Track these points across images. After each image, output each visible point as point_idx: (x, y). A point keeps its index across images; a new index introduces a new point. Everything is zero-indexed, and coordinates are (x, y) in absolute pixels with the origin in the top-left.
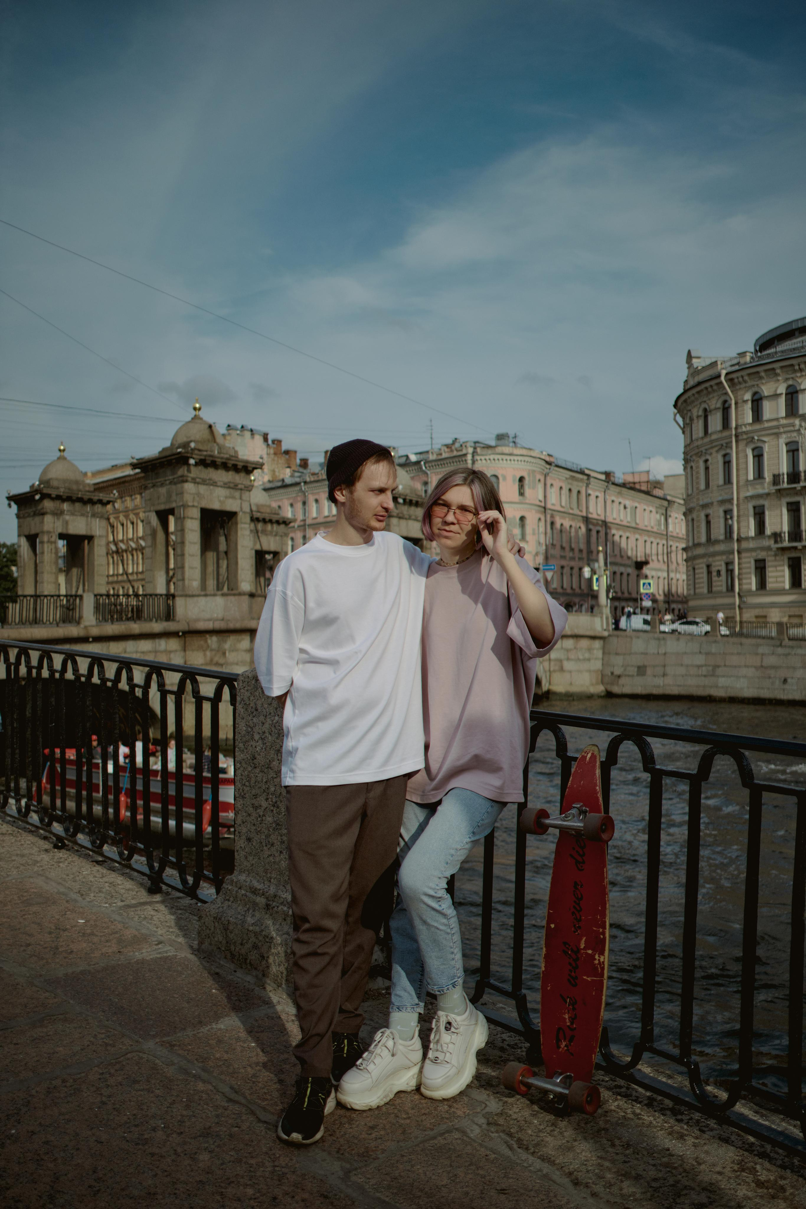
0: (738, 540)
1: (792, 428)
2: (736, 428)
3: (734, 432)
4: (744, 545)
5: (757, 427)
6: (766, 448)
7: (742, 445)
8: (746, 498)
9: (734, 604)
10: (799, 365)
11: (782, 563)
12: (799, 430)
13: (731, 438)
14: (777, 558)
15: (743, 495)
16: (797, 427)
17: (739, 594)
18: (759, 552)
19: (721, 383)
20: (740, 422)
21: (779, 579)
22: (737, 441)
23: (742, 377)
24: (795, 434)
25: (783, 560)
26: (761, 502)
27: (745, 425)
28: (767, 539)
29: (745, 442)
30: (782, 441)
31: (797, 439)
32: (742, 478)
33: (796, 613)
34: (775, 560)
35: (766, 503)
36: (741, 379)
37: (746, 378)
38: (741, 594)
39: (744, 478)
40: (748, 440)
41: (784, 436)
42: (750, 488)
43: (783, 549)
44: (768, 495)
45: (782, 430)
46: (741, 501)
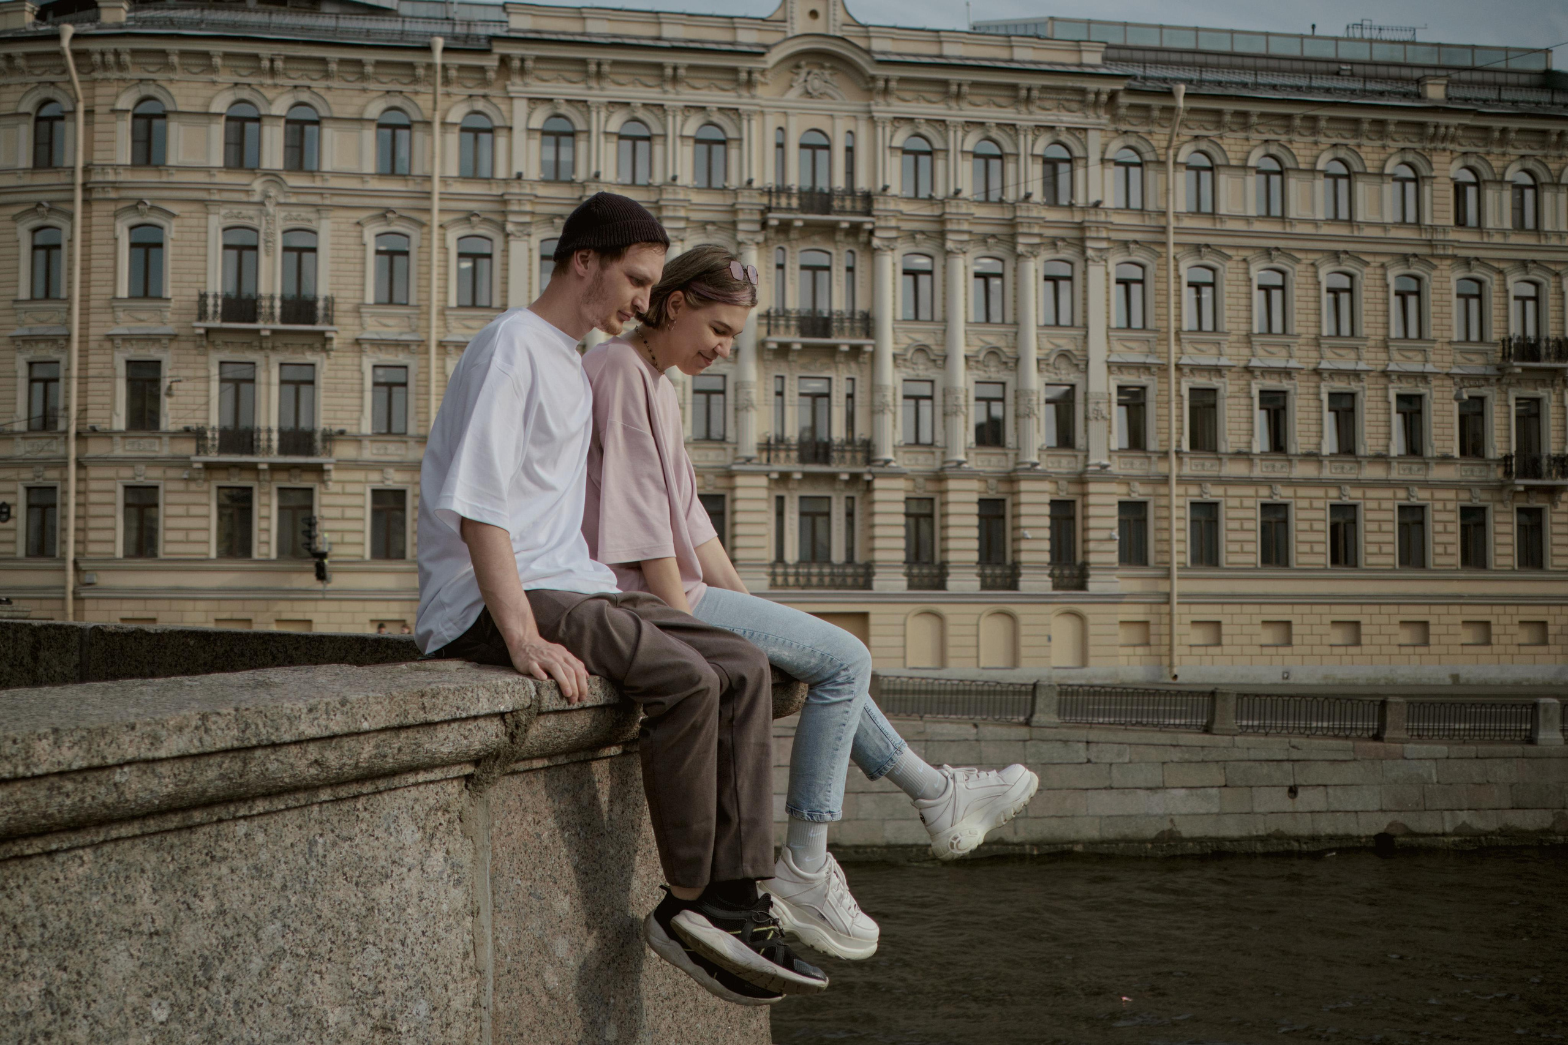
0: (79, 435)
1: (243, 197)
2: (87, 169)
3: (79, 179)
4: (96, 448)
5: (147, 176)
6: (172, 231)
7: (100, 212)
8: (110, 338)
9: (64, 587)
10: (272, 61)
11: (203, 499)
12: (262, 204)
13: (72, 190)
14: (193, 486)
15: (96, 331)
16: (257, 198)
17: (75, 562)
18: (141, 468)
19: (59, 55)
20: (99, 158)
21: (194, 536)
22: (86, 202)
23: (117, 54)
24: (251, 211)
25: (208, 492)
26: (151, 353)
27: (116, 167)
28: (166, 439)
29: (112, 207)
30: (216, 222)
31: (254, 223)
32: (100, 292)
33: (236, 616)
34: (187, 491)
35: (168, 358)
36: (110, 58)
37: (126, 58)
38: (82, 565)
39: (108, 290)
40: (121, 205)
41: (223, 211)
42: (121, 315)
43: (209, 467)
44: (173, 337)
45: (216, 197)
46: (92, 345)
